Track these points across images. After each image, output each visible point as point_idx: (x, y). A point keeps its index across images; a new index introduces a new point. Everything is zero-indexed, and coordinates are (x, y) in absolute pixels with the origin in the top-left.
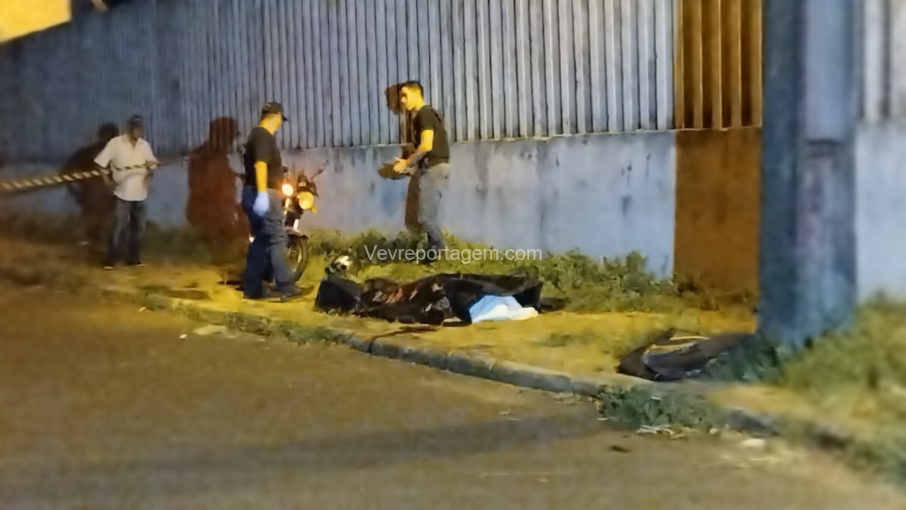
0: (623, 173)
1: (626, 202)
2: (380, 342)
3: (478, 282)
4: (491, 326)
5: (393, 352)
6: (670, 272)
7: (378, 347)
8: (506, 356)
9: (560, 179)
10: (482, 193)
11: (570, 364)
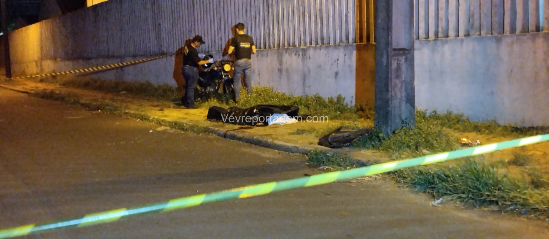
0: (335, 62)
1: (337, 74)
2: (228, 133)
3: (271, 108)
4: (276, 126)
5: (233, 137)
6: (354, 103)
7: (228, 135)
8: (277, 139)
9: (311, 65)
10: (280, 70)
11: (300, 142)
